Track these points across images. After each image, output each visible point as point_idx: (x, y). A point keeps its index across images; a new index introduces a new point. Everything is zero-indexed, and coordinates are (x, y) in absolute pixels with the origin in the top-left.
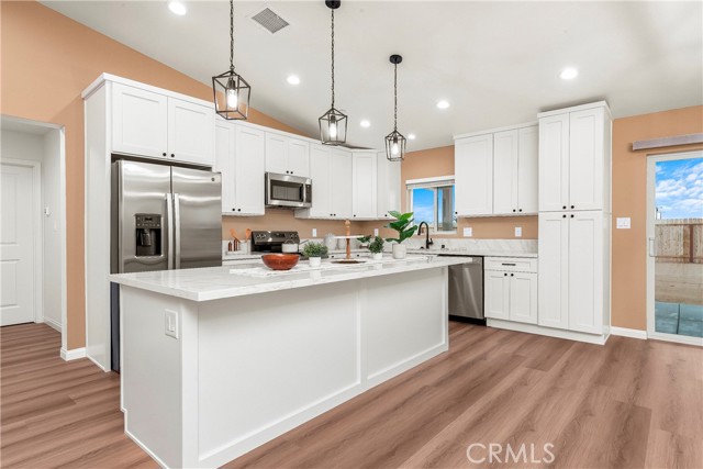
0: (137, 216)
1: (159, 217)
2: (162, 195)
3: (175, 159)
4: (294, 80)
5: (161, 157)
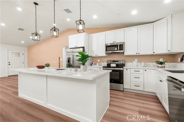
0: (68, 58)
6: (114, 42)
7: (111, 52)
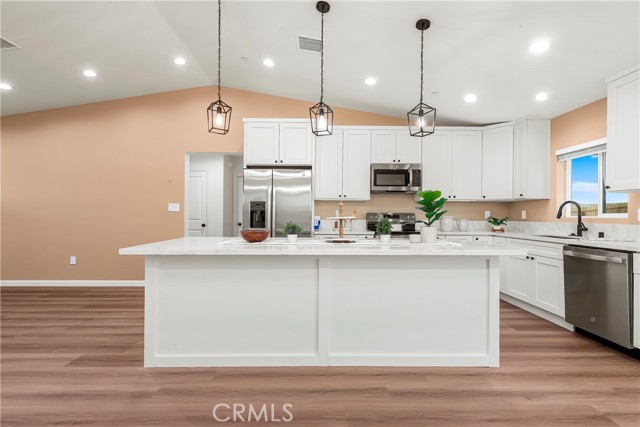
0: (251, 203)
1: (264, 203)
2: (265, 187)
3: (284, 164)
4: (371, 81)
5: (274, 164)
6: (397, 162)
7: (390, 188)
